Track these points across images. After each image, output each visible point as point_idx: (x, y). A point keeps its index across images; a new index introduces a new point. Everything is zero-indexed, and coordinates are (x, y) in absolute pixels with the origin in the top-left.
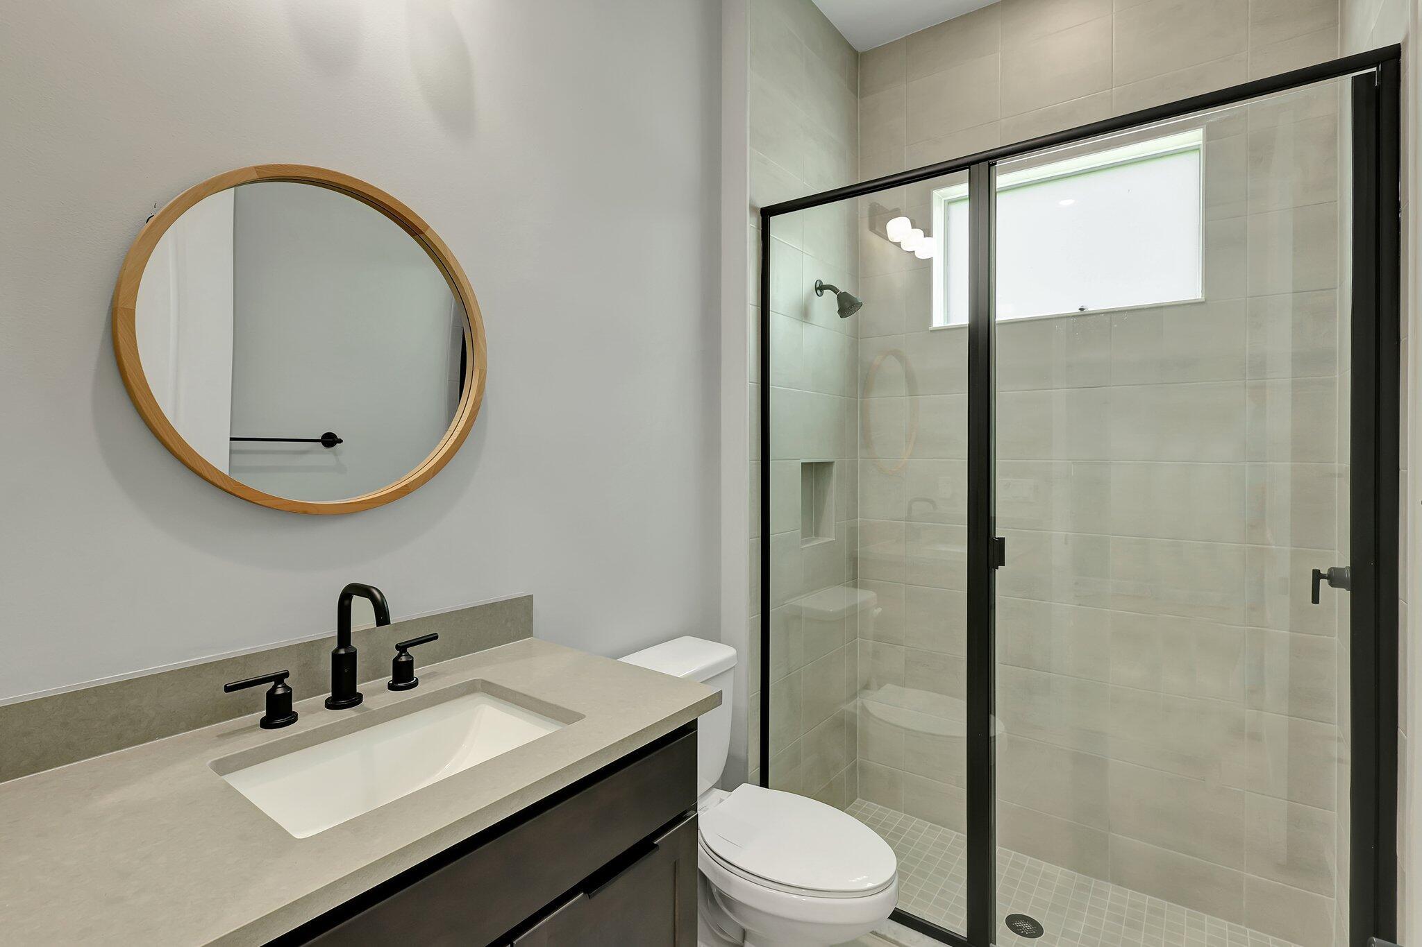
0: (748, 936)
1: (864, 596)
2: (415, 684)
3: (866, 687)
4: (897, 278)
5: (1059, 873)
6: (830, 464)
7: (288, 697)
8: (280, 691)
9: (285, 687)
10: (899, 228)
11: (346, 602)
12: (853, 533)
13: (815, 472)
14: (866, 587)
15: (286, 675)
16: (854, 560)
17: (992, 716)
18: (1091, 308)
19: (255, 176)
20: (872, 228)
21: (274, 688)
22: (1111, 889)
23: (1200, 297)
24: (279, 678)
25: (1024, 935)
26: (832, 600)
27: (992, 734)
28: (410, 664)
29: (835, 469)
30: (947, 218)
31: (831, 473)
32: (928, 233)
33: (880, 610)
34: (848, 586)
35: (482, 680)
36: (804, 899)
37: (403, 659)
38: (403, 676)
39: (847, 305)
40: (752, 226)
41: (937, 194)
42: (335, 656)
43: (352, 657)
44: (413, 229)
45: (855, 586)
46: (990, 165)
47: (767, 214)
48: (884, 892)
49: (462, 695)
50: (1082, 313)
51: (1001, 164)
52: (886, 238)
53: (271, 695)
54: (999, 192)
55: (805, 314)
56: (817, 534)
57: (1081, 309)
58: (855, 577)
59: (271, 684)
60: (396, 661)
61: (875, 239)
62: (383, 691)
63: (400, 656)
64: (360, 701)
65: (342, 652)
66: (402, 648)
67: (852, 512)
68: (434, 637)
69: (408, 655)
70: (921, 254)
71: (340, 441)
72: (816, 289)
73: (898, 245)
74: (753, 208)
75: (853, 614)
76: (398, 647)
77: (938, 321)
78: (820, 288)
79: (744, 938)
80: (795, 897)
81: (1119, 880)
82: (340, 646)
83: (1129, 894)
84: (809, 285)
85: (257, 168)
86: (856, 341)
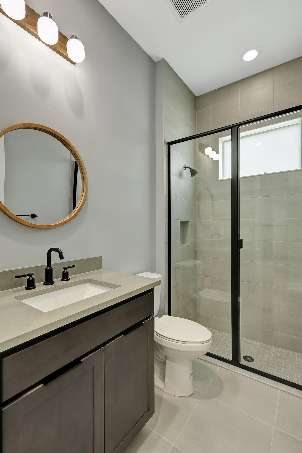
0: (167, 358)
1: (198, 262)
2: (69, 280)
3: (199, 290)
4: (208, 165)
5: (258, 344)
6: (188, 222)
7: (33, 281)
8: (31, 279)
9: (32, 278)
10: (209, 151)
11: (50, 253)
12: (195, 243)
13: (184, 224)
14: (199, 259)
15: (33, 274)
16: (195, 252)
17: (239, 297)
18: (267, 172)
19: (22, 126)
20: (200, 151)
21: (29, 278)
22: (274, 348)
23: (300, 168)
24: (31, 275)
25: (249, 361)
26: (189, 263)
27: (239, 301)
28: (67, 274)
29: (190, 222)
30: (223, 147)
31: (188, 225)
32: (217, 152)
33: (203, 266)
34: (194, 259)
35: (89, 279)
36: (184, 344)
37: (66, 272)
38: (65, 277)
39: (193, 173)
40: (165, 148)
41: (220, 139)
42: (46, 269)
43: (51, 270)
44: (66, 144)
45: (196, 260)
46: (238, 128)
47: (169, 144)
48: (208, 343)
49: (83, 283)
50: (265, 174)
51: (241, 127)
52: (204, 154)
53: (28, 280)
54: (241, 138)
55: (181, 175)
56: (184, 244)
57: (264, 173)
58: (195, 257)
59: (28, 277)
60: (63, 273)
61: (201, 154)
62: (60, 281)
63: (64, 271)
64: (54, 283)
65: (48, 268)
66: (65, 269)
67: (195, 237)
68: (74, 266)
69: (67, 271)
70: (215, 159)
71: (37, 216)
72: (184, 168)
73: (208, 156)
74: (165, 142)
75: (195, 267)
76: (64, 268)
77: (221, 178)
78: (185, 168)
79: (166, 359)
80: (181, 344)
81: (276, 346)
82: (48, 267)
83: (279, 349)
84: (182, 167)
85: (23, 124)
86: (196, 184)
